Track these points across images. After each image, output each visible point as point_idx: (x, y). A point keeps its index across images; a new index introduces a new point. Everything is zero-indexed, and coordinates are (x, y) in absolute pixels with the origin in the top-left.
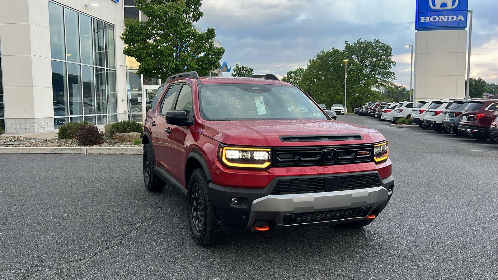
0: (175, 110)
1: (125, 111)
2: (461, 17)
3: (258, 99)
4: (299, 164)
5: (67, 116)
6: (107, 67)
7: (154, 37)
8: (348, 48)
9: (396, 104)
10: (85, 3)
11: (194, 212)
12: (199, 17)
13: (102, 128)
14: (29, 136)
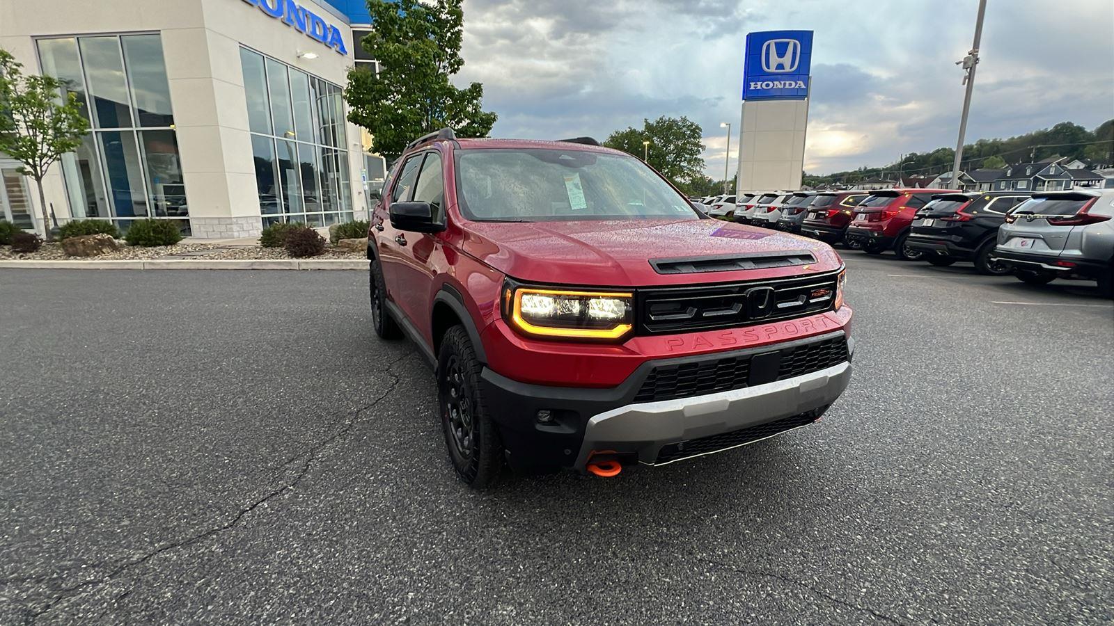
0: (413, 200)
1: (363, 208)
2: (801, 84)
3: (572, 179)
4: (700, 324)
5: (281, 215)
6: (335, 146)
7: (392, 96)
8: (649, 127)
9: (712, 198)
10: (297, 53)
11: (452, 412)
12: (458, 66)
13: (324, 231)
14: (221, 242)
